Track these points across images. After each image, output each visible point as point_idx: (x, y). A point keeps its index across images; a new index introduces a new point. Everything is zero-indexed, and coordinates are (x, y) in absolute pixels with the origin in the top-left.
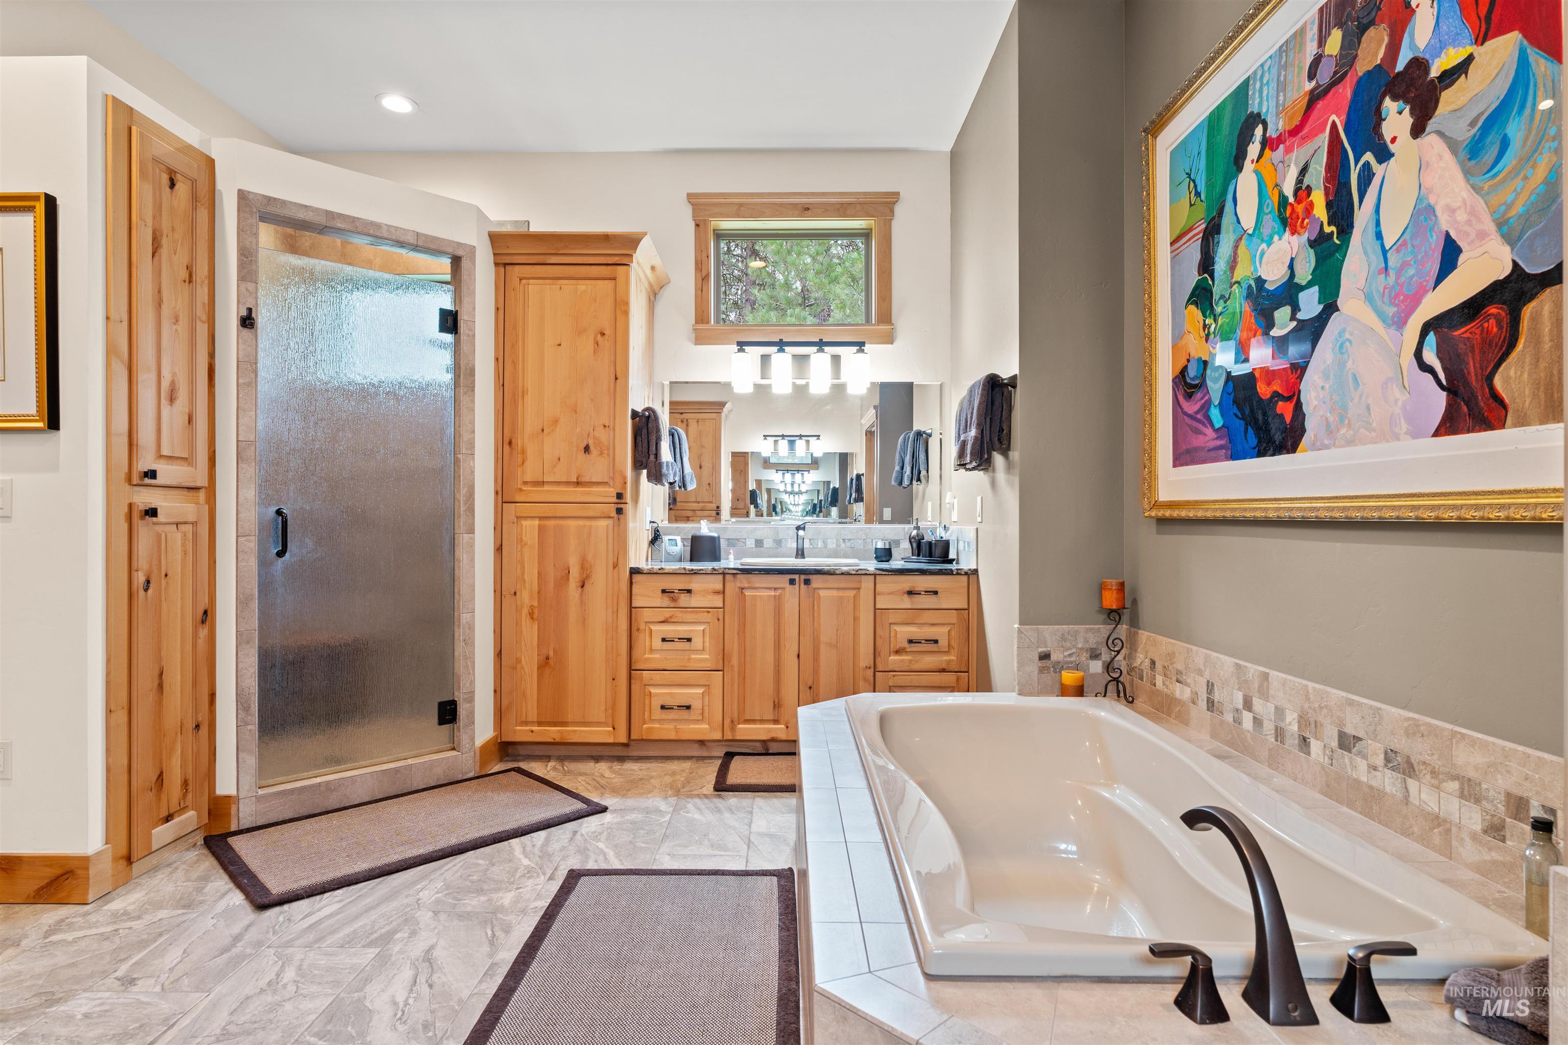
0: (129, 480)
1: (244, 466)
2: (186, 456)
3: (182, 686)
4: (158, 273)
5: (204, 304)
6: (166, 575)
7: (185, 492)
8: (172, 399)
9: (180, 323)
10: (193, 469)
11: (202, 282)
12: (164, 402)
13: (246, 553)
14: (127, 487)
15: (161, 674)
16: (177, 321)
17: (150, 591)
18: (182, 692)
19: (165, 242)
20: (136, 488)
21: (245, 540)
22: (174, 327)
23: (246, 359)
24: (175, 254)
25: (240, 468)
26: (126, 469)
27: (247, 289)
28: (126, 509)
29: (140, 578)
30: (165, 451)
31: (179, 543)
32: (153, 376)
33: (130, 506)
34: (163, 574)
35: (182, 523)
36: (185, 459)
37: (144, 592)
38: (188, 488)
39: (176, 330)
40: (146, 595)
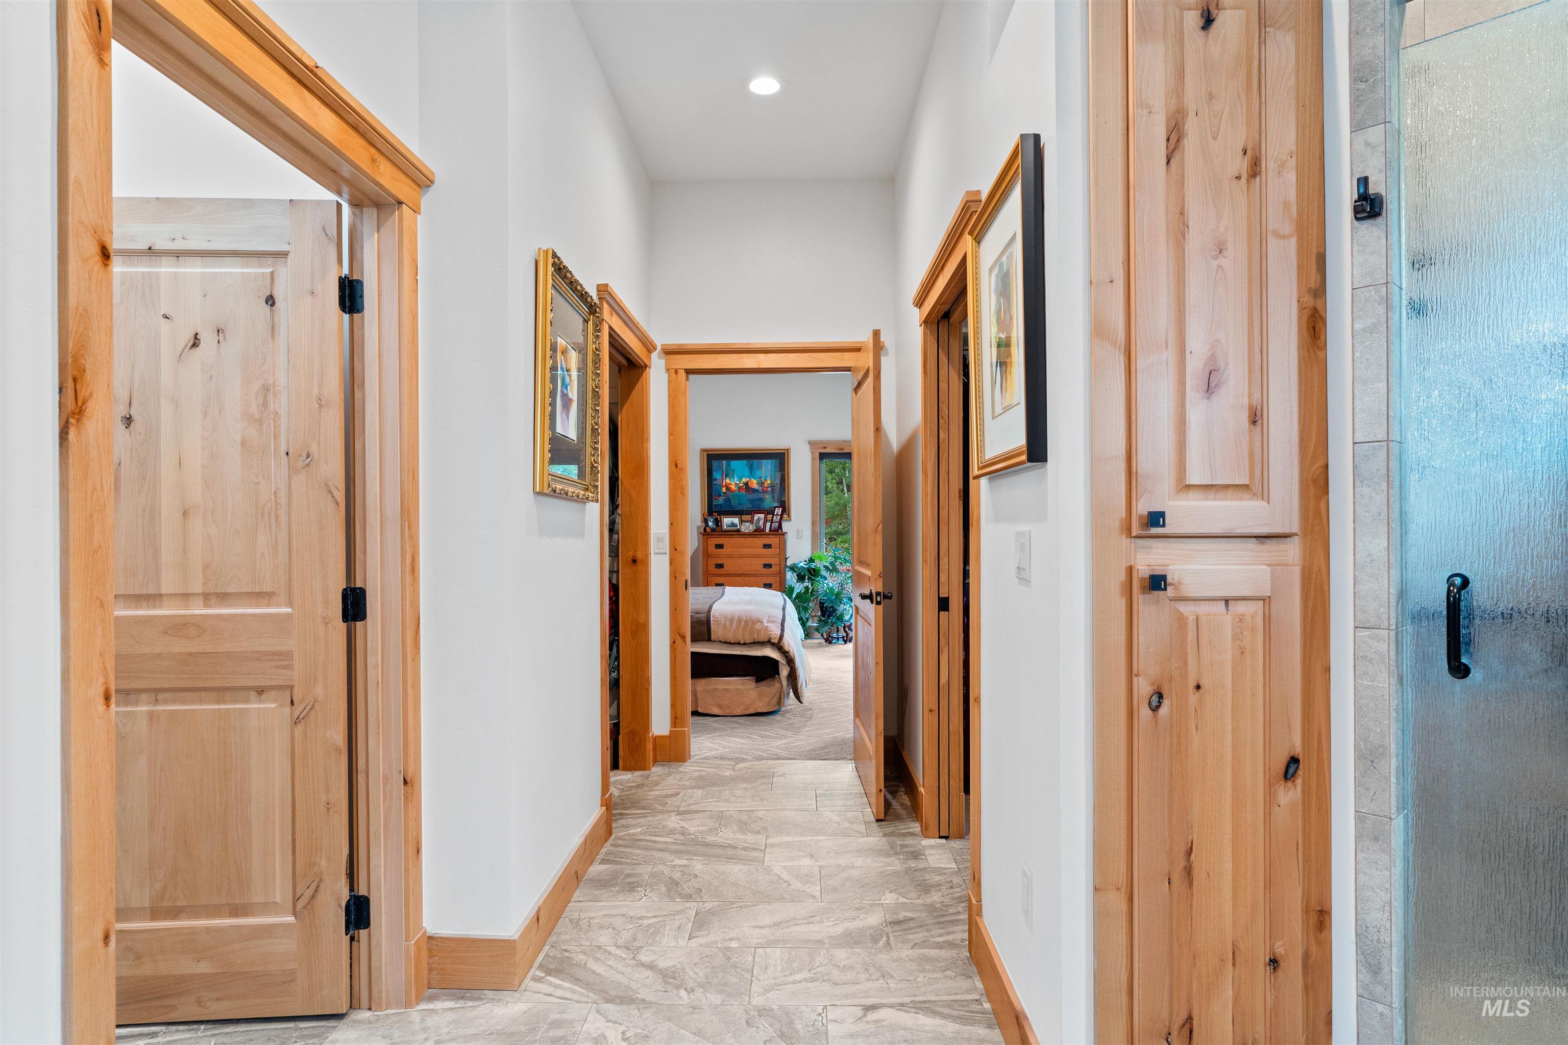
0: (1127, 530)
1: (1366, 490)
2: (1245, 481)
3: (1235, 881)
4: (1178, 185)
5: (1286, 204)
6: (1198, 687)
7: (1252, 544)
8: (1210, 387)
9: (1229, 252)
10: (1264, 504)
11: (1282, 165)
12: (1193, 395)
13: (1370, 661)
14: (1125, 541)
15: (1190, 852)
16: (1221, 251)
17: (1164, 710)
18: (1235, 893)
19: (1191, 126)
20: (1141, 542)
21: (1370, 637)
22: (1215, 263)
23: (1368, 281)
24: (1215, 138)
25: (1357, 496)
26: (1123, 513)
27: (1367, 144)
28: (1123, 576)
29: (1143, 688)
30: (1194, 477)
31: (1229, 634)
32: (1169, 355)
33: (1130, 570)
34: (1192, 684)
35: (1236, 599)
36: (1246, 487)
37: (1150, 712)
38: (1256, 537)
39: (1219, 267)
40: (1155, 716)
